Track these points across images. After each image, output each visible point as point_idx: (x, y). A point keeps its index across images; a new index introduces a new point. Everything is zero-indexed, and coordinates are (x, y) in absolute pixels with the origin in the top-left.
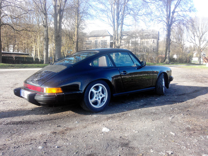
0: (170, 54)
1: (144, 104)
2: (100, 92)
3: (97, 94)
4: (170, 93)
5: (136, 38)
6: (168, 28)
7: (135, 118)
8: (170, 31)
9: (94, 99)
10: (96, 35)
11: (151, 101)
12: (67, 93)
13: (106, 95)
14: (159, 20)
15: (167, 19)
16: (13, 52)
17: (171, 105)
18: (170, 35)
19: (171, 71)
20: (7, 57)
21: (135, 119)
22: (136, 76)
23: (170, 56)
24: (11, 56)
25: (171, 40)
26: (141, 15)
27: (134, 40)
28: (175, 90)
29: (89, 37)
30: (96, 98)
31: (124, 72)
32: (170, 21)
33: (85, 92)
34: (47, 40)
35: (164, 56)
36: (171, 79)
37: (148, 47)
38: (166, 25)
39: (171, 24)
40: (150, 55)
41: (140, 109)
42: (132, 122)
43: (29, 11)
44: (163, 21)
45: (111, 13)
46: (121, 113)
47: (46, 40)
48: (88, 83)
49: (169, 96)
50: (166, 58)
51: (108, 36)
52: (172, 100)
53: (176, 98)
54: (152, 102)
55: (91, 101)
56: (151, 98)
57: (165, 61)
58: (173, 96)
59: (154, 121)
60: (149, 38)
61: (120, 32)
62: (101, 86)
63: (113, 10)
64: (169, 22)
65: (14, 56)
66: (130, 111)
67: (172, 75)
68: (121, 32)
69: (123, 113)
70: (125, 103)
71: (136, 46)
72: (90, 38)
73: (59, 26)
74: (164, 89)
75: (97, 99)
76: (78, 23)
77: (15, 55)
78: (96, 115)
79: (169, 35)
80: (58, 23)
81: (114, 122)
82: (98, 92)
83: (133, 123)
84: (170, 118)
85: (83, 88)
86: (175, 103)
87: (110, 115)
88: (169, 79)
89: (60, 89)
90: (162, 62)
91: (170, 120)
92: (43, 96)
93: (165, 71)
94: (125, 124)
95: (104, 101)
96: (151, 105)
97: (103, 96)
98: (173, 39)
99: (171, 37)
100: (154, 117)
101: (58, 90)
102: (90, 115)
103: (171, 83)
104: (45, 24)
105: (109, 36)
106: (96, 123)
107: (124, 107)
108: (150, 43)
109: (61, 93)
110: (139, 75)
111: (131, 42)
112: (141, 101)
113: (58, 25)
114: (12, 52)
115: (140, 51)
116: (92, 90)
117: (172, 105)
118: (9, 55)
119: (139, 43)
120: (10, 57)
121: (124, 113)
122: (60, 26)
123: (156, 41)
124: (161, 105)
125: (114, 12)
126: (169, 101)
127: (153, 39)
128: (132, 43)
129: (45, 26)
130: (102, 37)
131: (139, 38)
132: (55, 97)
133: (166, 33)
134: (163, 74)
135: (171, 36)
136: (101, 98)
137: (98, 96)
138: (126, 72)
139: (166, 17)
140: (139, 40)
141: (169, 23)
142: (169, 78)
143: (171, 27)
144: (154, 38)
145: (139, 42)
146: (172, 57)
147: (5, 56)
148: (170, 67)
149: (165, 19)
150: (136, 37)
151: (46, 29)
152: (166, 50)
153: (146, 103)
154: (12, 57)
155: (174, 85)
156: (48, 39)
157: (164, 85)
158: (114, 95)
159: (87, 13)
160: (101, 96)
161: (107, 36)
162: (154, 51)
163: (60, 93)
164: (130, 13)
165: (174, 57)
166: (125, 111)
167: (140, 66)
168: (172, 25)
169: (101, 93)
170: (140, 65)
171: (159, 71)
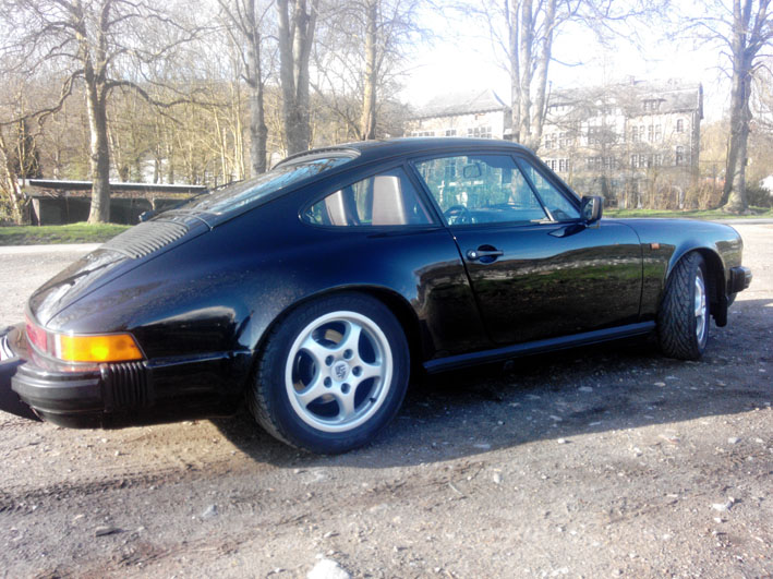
0: (749, 175)
1: (591, 407)
2: (348, 354)
3: (335, 365)
4: (736, 346)
5: (606, 115)
6: (737, 65)
7: (522, 496)
8: (749, 79)
9: (316, 389)
10: (450, 111)
11: (632, 390)
12: (163, 365)
13: (384, 369)
14: (699, 36)
15: (734, 28)
16: (156, 181)
17: (731, 418)
18: (748, 96)
19: (740, 242)
20: (128, 200)
21: (518, 505)
22: (588, 263)
23: (747, 180)
24: (143, 197)
25: (751, 116)
26: (621, 18)
27: (597, 122)
28: (761, 330)
29: (424, 118)
30: (328, 382)
31: (481, 253)
32: (749, 36)
33: (266, 356)
34: (260, 133)
35: (720, 182)
36: (740, 281)
37: (656, 147)
38: (731, 53)
39: (754, 49)
40: (663, 179)
41: (561, 441)
42: (497, 525)
43: (199, 29)
44: (719, 36)
45: (504, 18)
46: (451, 465)
47: (258, 134)
48: (277, 311)
49: (725, 363)
50: (729, 188)
51: (495, 110)
52: (742, 388)
53: (764, 377)
54: (634, 398)
55: (298, 400)
56: (633, 377)
57: (724, 200)
58: (749, 361)
59: (622, 526)
60: (658, 113)
61: (539, 90)
62: (357, 323)
63: (511, 9)
64: (743, 39)
65: (152, 197)
66: (504, 453)
67: (747, 263)
68: (542, 91)
69: (463, 461)
70: (498, 401)
71: (607, 145)
72: (426, 124)
73: (300, 77)
74: (700, 330)
75: (336, 388)
76: (373, 64)
77: (157, 194)
78: (324, 469)
79: (742, 94)
80: (296, 66)
81: (397, 519)
82: (338, 352)
83: (497, 532)
84: (719, 507)
85: (253, 336)
86: (753, 407)
87: (395, 474)
88: (730, 282)
89: (128, 339)
90: (711, 208)
91: (718, 520)
92: (49, 378)
93: (711, 245)
94: (450, 536)
95: (374, 397)
96: (623, 412)
97: (368, 370)
98: (761, 112)
99: (750, 104)
100: (625, 494)
101: (120, 346)
102: (296, 471)
103: (741, 296)
104: (252, 72)
105: (501, 110)
106: (300, 520)
107: (485, 423)
108: (664, 131)
109: (135, 361)
110: (603, 261)
111: (585, 130)
112: (583, 389)
113: (296, 73)
114: (152, 184)
115: (622, 167)
116: (306, 341)
117: (740, 417)
118: (137, 195)
119: (618, 132)
120: (140, 201)
121: (472, 459)
122: (303, 78)
123: (687, 121)
124: (679, 418)
125: (517, 16)
126: (724, 393)
127: (675, 117)
128: (589, 135)
129: (252, 83)
130: (472, 117)
131: (619, 111)
132: (96, 381)
133: (729, 85)
134: (697, 259)
135: (751, 98)
136: (354, 382)
137: (341, 373)
138: (494, 250)
139: (731, 19)
140: (617, 122)
141: (743, 44)
142: (727, 277)
143: (754, 63)
144: (682, 111)
145: (619, 130)
146: (755, 184)
147: (121, 196)
148: (737, 227)
149: (726, 31)
150: (607, 109)
151: (257, 94)
152: (732, 157)
153: (605, 403)
154: (146, 202)
155: (757, 305)
156: (264, 129)
157: (700, 309)
158: (428, 365)
159: (407, 26)
160: (357, 371)
161: (493, 113)
162: (681, 165)
163: (131, 361)
164: (579, 12)
165: (764, 186)
166: (481, 451)
167: (577, 220)
168: (759, 53)
169: (357, 359)
170: (577, 216)
171: (676, 242)
